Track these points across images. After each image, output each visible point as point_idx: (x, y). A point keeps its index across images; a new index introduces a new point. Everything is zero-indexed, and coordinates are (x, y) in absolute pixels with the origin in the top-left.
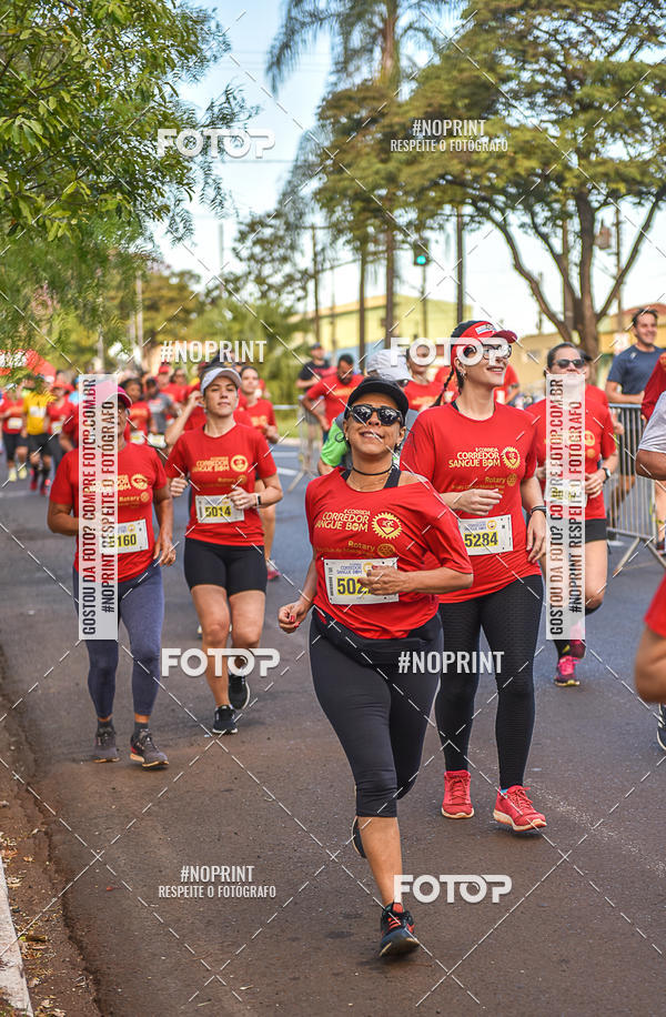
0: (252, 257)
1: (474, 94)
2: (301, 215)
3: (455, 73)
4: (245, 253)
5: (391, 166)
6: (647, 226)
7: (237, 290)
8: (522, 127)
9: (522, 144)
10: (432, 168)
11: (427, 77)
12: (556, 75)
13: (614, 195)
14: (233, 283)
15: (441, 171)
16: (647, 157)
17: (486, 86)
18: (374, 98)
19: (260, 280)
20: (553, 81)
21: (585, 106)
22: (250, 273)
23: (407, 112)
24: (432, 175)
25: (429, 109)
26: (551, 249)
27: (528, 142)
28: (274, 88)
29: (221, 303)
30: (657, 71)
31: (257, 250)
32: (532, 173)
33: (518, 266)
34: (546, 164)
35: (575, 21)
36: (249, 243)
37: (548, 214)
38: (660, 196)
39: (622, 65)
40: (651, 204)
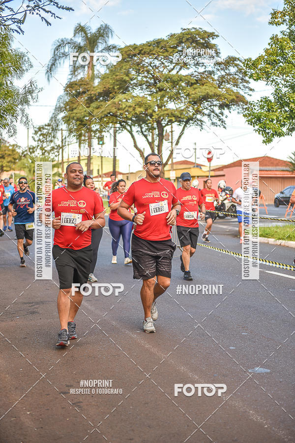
0: (39, 140)
1: (120, 84)
3: (114, 76)
4: (37, 139)
5: (90, 109)
8: (138, 96)
9: (137, 102)
10: (105, 110)
11: (104, 77)
12: (150, 78)
13: (171, 122)
14: (32, 149)
15: (108, 111)
16: (182, 108)
17: (125, 81)
18: (84, 84)
19: (42, 149)
20: (149, 80)
21: (161, 90)
22: (38, 146)
23: (96, 90)
24: (105, 113)
25: (105, 89)
26: (148, 141)
27: (140, 102)
28: (48, 80)
29: (27, 156)
30: (186, 78)
31: (41, 137)
32: (141, 113)
33: (135, 146)
34: (146, 110)
35: (157, 59)
36: (38, 135)
37: (147, 128)
38: (187, 122)
39: (174, 76)
40: (183, 125)
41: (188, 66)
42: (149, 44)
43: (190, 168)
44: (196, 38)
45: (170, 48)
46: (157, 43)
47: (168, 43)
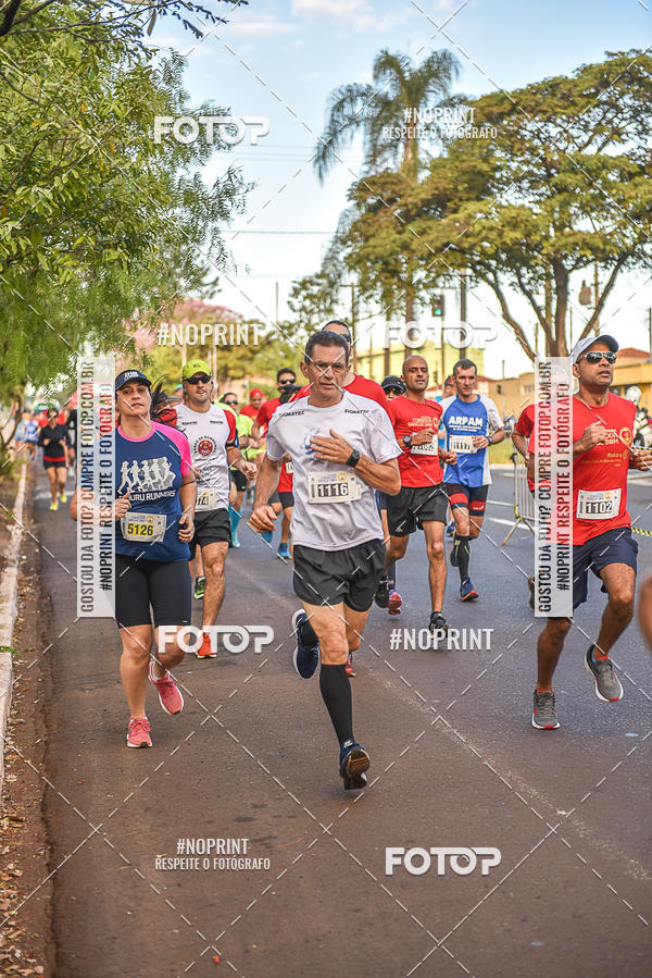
0: (303, 309)
1: (472, 180)
2: (339, 276)
3: (457, 163)
4: (297, 306)
5: (405, 236)
6: (610, 285)
7: (291, 334)
8: (510, 207)
9: (509, 219)
10: (437, 237)
11: (436, 165)
12: (538, 166)
13: (580, 263)
14: (288, 329)
15: (445, 241)
16: (609, 230)
17: (480, 173)
18: (393, 183)
19: (309, 327)
20: (535, 170)
21: (561, 189)
22: (301, 321)
23: (418, 194)
24: (438, 244)
25: (436, 192)
26: (533, 303)
27: (513, 218)
28: (321, 175)
29: (276, 344)
30: (617, 163)
31: (307, 303)
32: (517, 243)
33: (506, 316)
34: (527, 236)
35: (554, 123)
36: (301, 298)
37: (531, 275)
38: (622, 261)
39: (589, 158)
40: (613, 267)
41: (624, 137)
42: (534, 90)
43: (639, 365)
44: (639, 71)
45: (582, 96)
46: (551, 87)
47: (576, 86)
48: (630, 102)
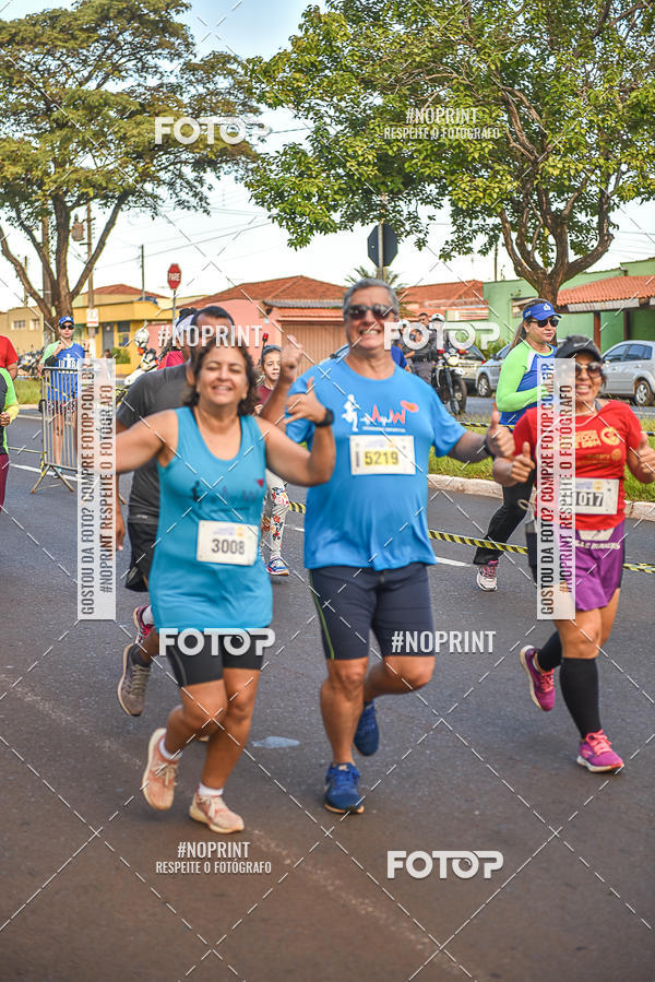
6: (111, 224)
8: (9, 140)
9: (8, 153)
12: (38, 99)
13: (84, 199)
16: (110, 167)
20: (35, 104)
21: (61, 124)
26: (33, 239)
27: (13, 151)
30: (118, 99)
32: (17, 177)
33: (6, 252)
34: (29, 170)
35: (53, 56)
37: (31, 211)
38: (122, 199)
39: (90, 93)
40: (114, 205)
41: (123, 73)
42: (32, 21)
43: (132, 302)
44: (139, 9)
45: (82, 30)
46: (51, 18)
47: (76, 20)
48: (129, 39)
